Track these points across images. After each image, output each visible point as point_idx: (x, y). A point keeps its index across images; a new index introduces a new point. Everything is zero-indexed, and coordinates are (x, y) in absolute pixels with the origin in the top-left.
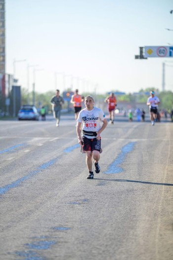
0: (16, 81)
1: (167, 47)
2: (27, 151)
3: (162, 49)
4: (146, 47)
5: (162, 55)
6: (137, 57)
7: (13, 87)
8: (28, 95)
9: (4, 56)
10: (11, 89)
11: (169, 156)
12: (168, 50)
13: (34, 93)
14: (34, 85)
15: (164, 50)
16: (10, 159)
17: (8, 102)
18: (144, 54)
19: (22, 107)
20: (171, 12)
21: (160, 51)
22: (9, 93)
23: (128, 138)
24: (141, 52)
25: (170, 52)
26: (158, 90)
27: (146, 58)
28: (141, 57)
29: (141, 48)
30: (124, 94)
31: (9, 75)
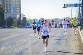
0: (24, 16)
2: (29, 38)
4: (66, 4)
6: (63, 7)
7: (24, 18)
8: (28, 20)
9: (20, 8)
10: (23, 18)
11: (75, 39)
12: (73, 5)
13: (30, 19)
14: (30, 17)
16: (24, 41)
17: (22, 22)
18: (65, 6)
19: (27, 24)
22: (22, 20)
23: (61, 33)
25: (74, 6)
26: (70, 18)
27: (66, 8)
29: (65, 5)
30: (59, 19)
31: (22, 14)
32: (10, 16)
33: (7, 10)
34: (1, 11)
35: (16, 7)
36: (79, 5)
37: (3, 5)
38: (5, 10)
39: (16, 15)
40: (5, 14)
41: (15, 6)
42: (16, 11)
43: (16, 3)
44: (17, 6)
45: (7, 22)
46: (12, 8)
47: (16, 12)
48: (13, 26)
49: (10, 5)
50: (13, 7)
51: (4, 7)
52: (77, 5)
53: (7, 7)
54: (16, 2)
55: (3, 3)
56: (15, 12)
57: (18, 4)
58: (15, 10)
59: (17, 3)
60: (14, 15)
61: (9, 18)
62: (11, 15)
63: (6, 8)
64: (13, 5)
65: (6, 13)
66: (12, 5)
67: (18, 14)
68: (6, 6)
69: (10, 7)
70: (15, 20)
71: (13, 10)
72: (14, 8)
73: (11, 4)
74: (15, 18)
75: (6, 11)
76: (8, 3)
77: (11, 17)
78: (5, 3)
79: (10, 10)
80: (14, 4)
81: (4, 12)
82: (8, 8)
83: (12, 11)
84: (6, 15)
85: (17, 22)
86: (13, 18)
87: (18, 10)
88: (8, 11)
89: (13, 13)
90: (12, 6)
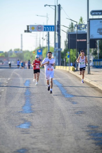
1: (43, 25)
3: (40, 27)
4: (30, 25)
5: (40, 30)
6: (25, 31)
12: (43, 27)
15: (41, 27)
18: (29, 30)
20: (45, 6)
21: (38, 28)
24: (28, 28)
25: (45, 29)
27: (31, 32)
28: (28, 31)
29: (28, 26)
36: (53, 27)
52: (50, 27)
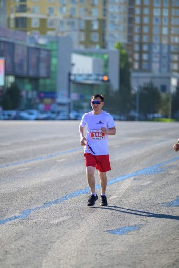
32: (148, 81)
33: (141, 61)
34: (122, 66)
35: (170, 52)
37: (128, 45)
38: (134, 60)
39: (169, 78)
40: (134, 74)
41: (165, 51)
42: (169, 66)
43: (169, 39)
44: (173, 49)
45: (138, 99)
46: (158, 55)
47: (169, 70)
48: (156, 115)
49: (150, 45)
50: (160, 53)
51: (130, 52)
53: (141, 52)
54: (169, 36)
55: (130, 38)
56: (164, 70)
57: (175, 44)
58: (165, 61)
59: (172, 38)
60: (160, 78)
61: (146, 89)
62: (154, 78)
63: (136, 56)
64: (161, 45)
65: (136, 71)
66: (158, 47)
67: (175, 77)
68: (137, 48)
69: (149, 52)
70: (163, 95)
71: (160, 62)
72: (164, 57)
73: (155, 41)
74: (164, 88)
75: (136, 66)
76: (145, 39)
77: (151, 84)
78: (136, 38)
79: (150, 61)
80: (165, 42)
81: (131, 70)
82: (145, 57)
83: (155, 66)
84: (138, 78)
85: (171, 99)
86: (159, 88)
87: (175, 62)
88: (145, 65)
89: (160, 71)
90: (156, 50)
